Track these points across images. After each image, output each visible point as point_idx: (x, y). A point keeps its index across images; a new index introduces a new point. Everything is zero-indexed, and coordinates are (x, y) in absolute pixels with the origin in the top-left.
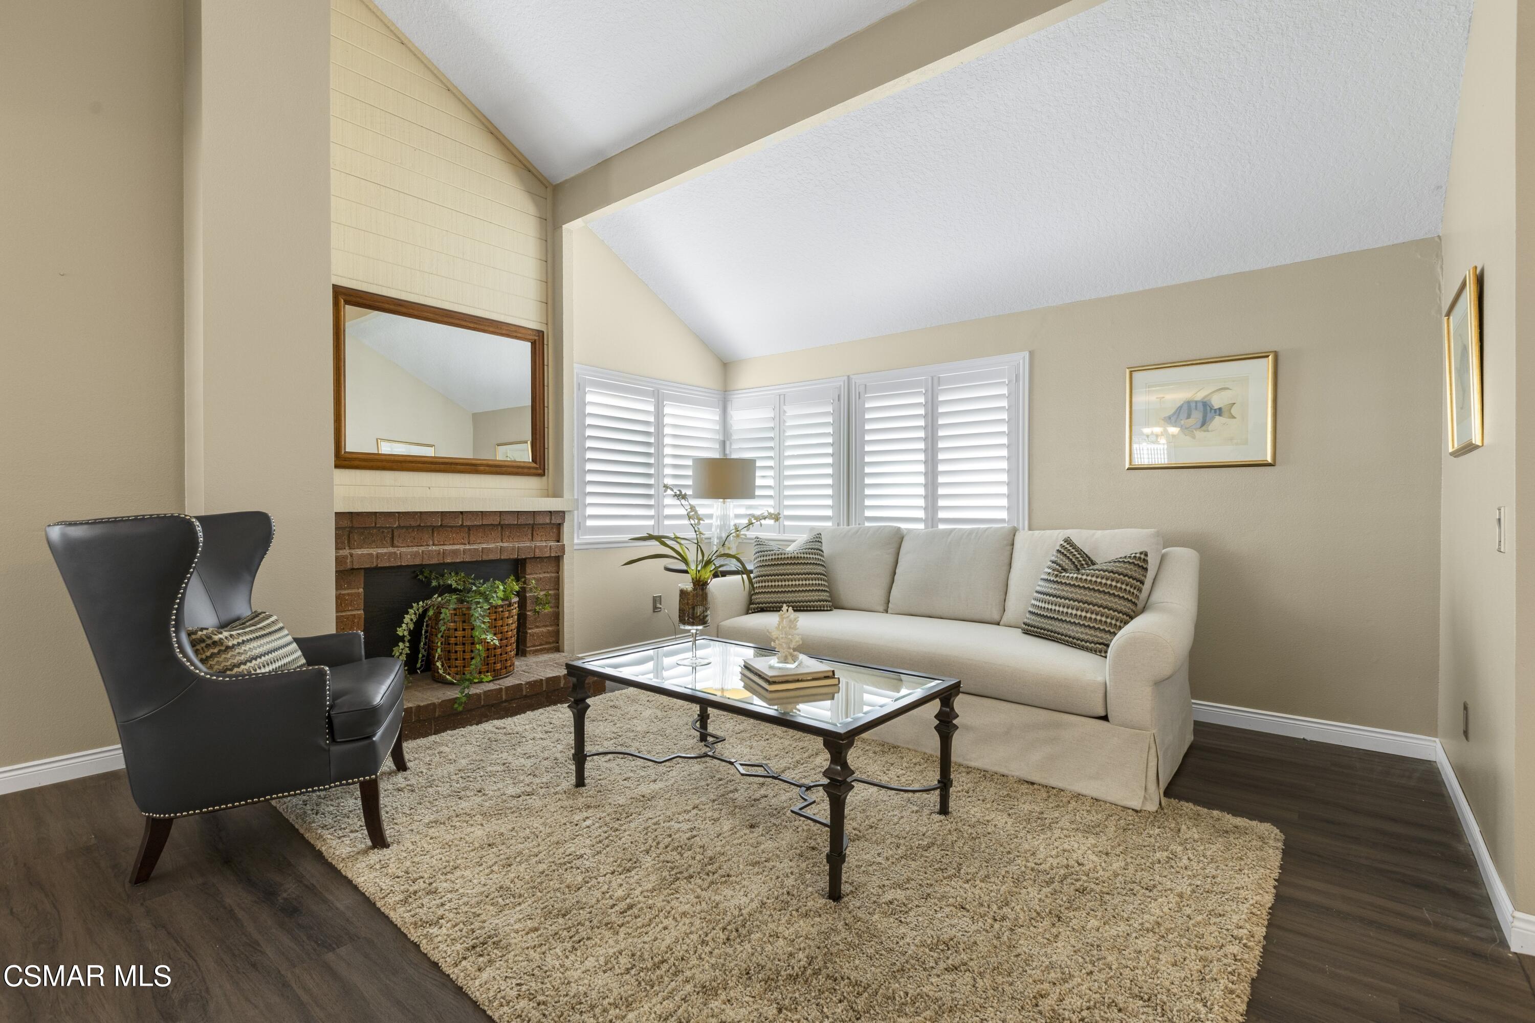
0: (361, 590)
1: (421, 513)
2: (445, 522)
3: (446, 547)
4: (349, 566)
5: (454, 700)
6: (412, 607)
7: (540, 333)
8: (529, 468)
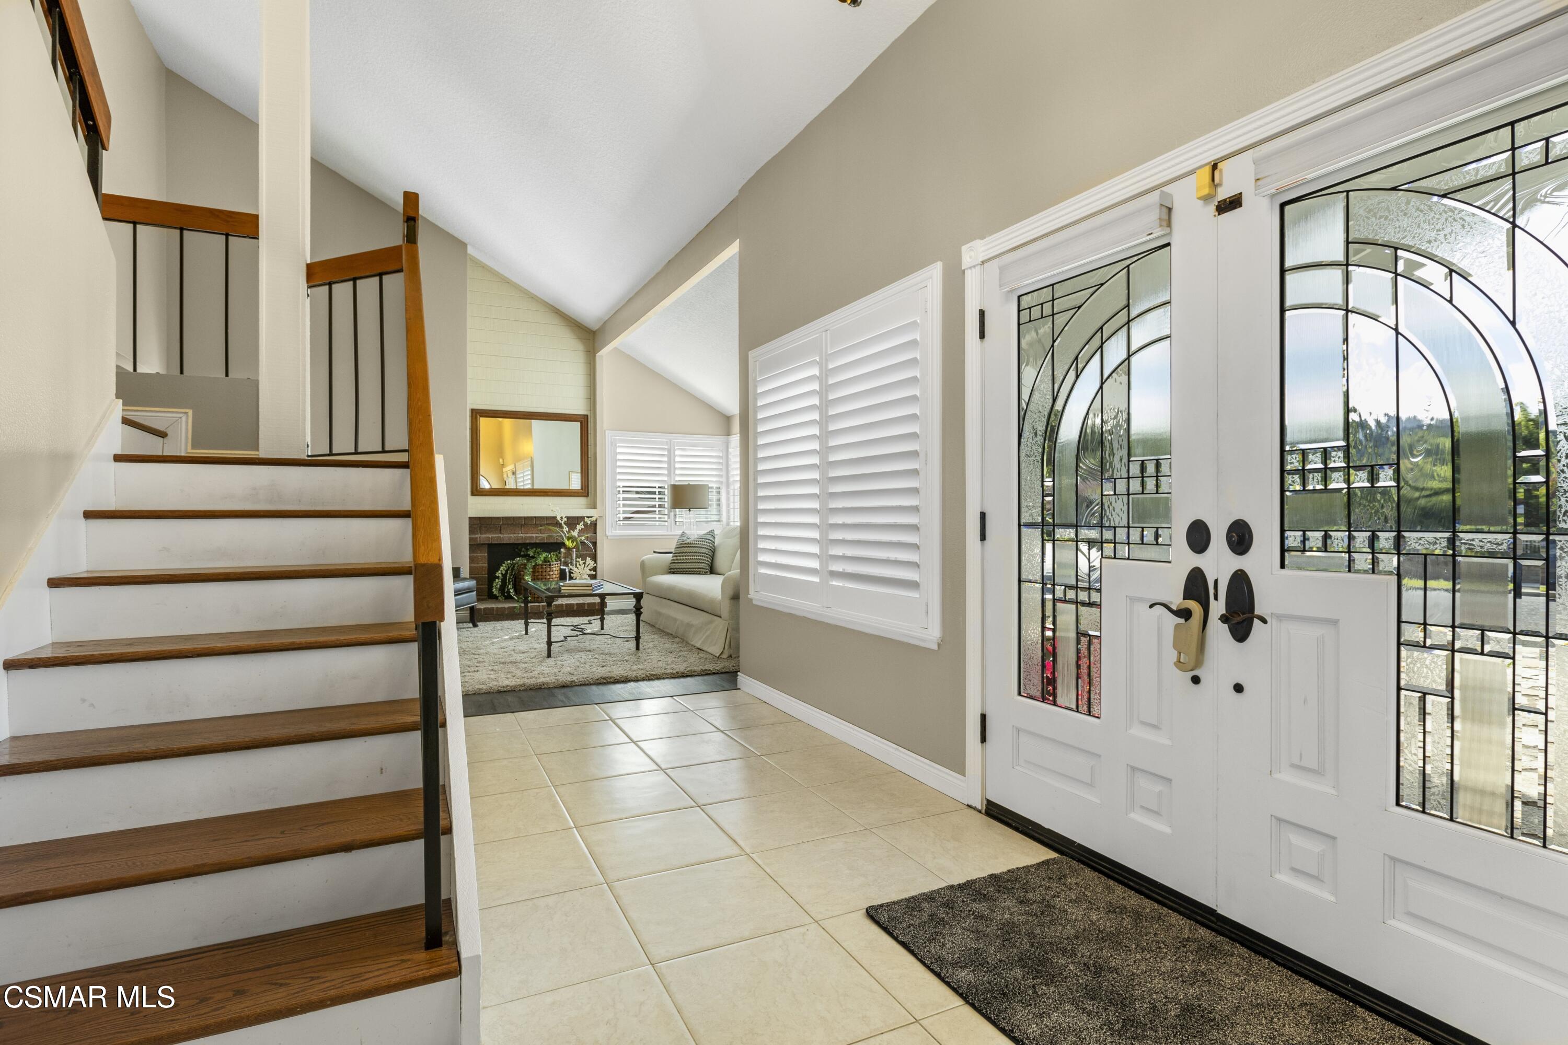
0: (486, 554)
1: (514, 517)
2: (526, 522)
3: (528, 535)
4: (478, 542)
5: (515, 607)
6: (504, 563)
7: (586, 417)
8: (578, 493)
